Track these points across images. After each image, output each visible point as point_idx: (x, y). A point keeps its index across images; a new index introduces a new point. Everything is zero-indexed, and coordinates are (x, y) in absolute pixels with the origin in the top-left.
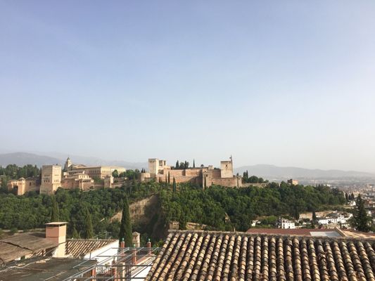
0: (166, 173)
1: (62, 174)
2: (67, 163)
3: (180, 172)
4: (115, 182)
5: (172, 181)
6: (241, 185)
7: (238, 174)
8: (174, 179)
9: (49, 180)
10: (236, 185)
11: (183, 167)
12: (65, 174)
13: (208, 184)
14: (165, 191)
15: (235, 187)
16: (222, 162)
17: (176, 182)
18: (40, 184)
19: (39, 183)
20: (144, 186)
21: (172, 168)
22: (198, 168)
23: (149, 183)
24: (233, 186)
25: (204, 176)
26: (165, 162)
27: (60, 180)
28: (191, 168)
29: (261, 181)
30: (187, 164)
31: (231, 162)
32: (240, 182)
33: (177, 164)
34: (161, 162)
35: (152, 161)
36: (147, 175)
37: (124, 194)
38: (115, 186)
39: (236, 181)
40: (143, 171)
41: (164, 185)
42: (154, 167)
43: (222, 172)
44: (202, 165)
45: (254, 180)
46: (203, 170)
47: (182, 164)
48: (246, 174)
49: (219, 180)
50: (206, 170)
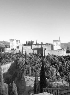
0: (21, 48)
3: (29, 47)
6: (66, 55)
8: (26, 51)
10: (63, 55)
11: (30, 44)
13: (46, 55)
14: (21, 59)
16: (54, 41)
17: (27, 53)
20: (7, 56)
21: (24, 45)
22: (39, 45)
23: (11, 54)
24: (61, 55)
25: (43, 50)
26: (19, 41)
30: (32, 42)
31: (60, 41)
33: (27, 42)
34: (17, 41)
35: (12, 40)
39: (63, 52)
41: (19, 54)
42: (13, 44)
43: (54, 47)
44: (42, 43)
47: (29, 42)
49: (53, 51)
50: (44, 46)
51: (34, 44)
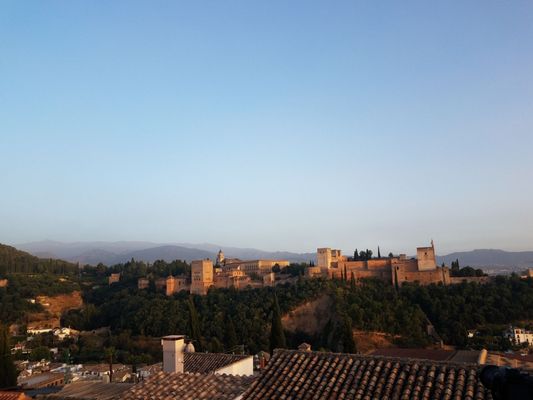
0: (341, 266)
1: (214, 272)
2: (219, 256)
3: (360, 264)
4: (277, 279)
5: (349, 277)
6: (448, 280)
7: (443, 266)
8: (352, 274)
9: (199, 279)
10: (442, 280)
11: (365, 256)
12: (217, 270)
13: (400, 280)
15: (440, 283)
16: (419, 249)
17: (356, 277)
18: (191, 282)
19: (189, 281)
20: (313, 284)
21: (349, 259)
22: (384, 258)
23: (319, 280)
24: (436, 281)
25: (393, 269)
26: (339, 251)
27: (211, 277)
28: (375, 259)
29: (479, 273)
30: (369, 253)
31: (432, 248)
32: (447, 275)
33: (356, 253)
34: (333, 252)
35: (322, 251)
36: (317, 270)
37: (289, 295)
38: (276, 283)
39: (441, 274)
40: (312, 265)
41: (339, 281)
42: (325, 259)
43: (420, 263)
44: (391, 255)
45: (468, 271)
46: (393, 261)
47: (362, 253)
48: (455, 265)
49: (416, 273)
50: (396, 260)
51: (372, 256)
